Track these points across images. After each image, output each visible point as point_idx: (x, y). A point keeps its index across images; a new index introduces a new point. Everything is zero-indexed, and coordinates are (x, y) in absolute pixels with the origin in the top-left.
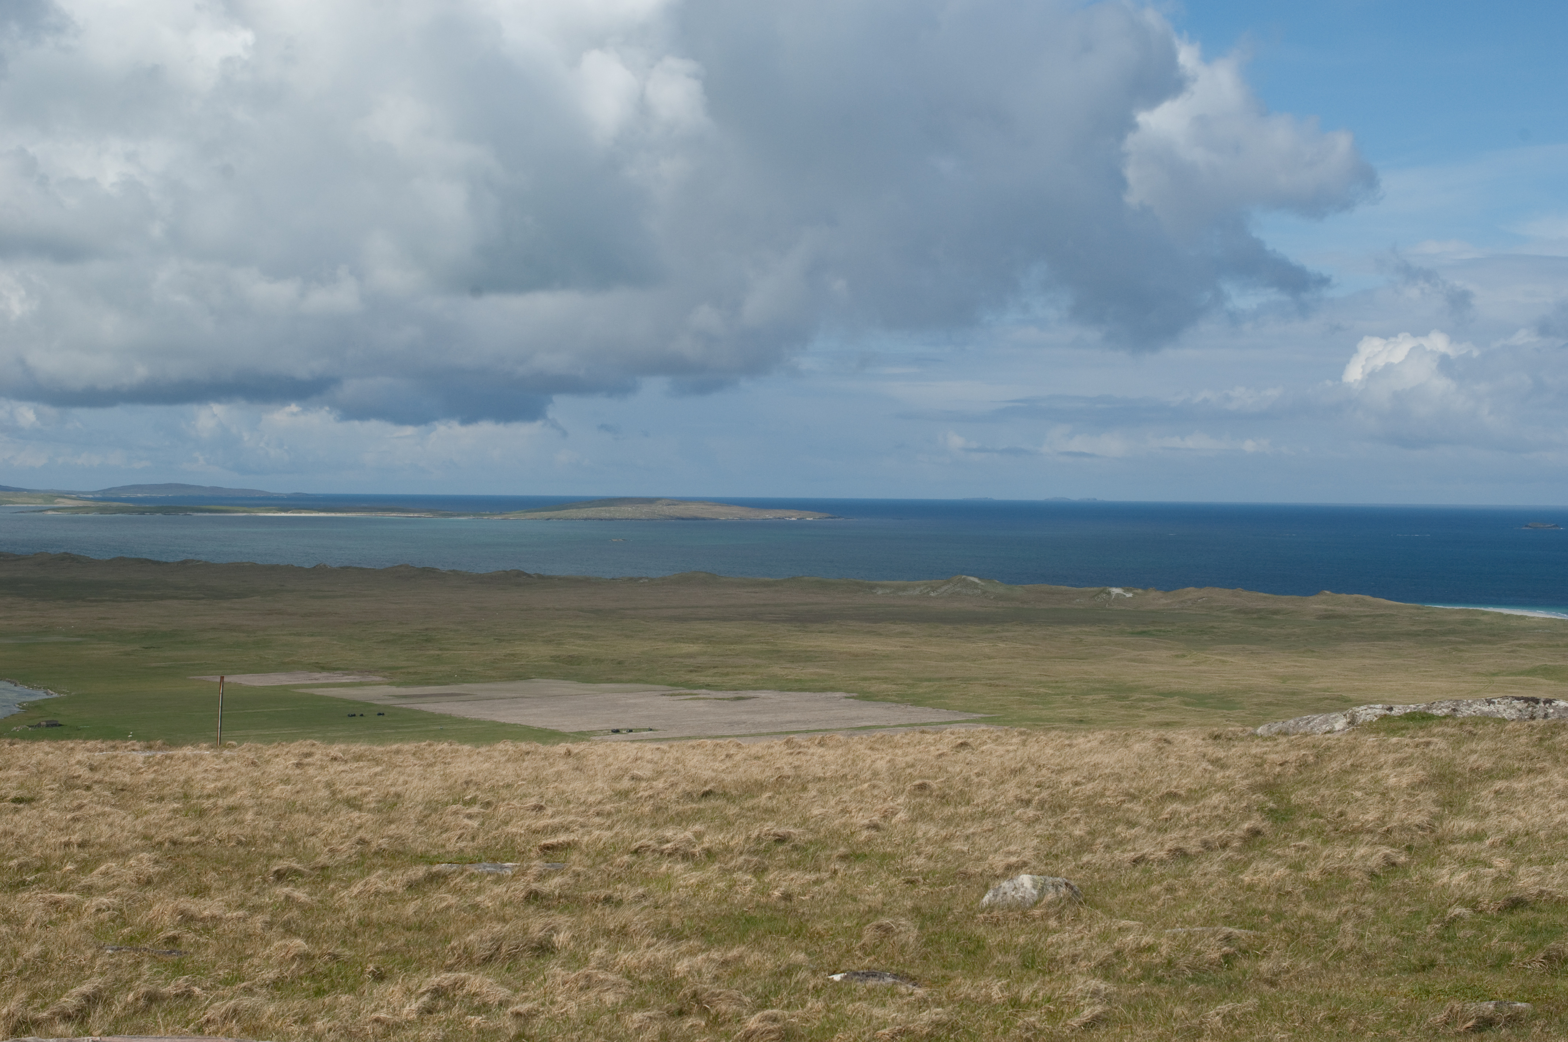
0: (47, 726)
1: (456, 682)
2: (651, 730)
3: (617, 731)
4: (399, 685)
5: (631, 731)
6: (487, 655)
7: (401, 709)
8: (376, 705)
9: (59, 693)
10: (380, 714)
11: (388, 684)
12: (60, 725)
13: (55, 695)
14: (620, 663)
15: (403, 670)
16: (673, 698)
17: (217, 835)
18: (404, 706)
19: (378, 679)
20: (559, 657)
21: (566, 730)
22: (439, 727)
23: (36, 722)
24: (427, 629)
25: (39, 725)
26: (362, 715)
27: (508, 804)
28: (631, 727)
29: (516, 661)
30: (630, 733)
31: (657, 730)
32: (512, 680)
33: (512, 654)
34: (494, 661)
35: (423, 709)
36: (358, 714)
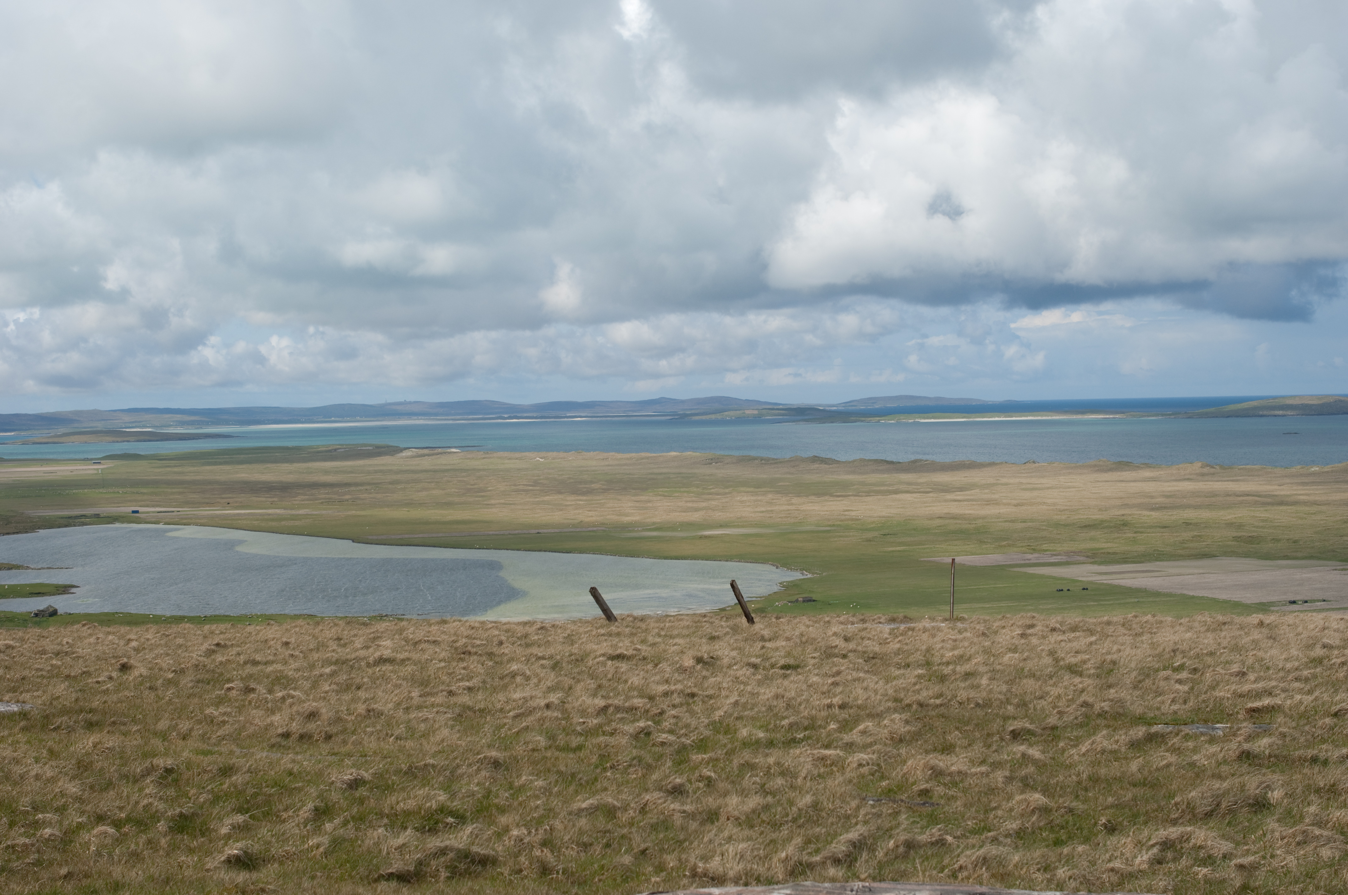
0: (804, 601)
1: (1149, 561)
2: (1324, 601)
3: (1294, 602)
4: (1101, 563)
5: (1306, 602)
6: (1177, 536)
7: (1103, 584)
8: (1081, 581)
9: (813, 574)
10: (1084, 589)
11: (1091, 563)
12: (814, 601)
13: (809, 576)
14: (1295, 542)
15: (1103, 551)
16: (1343, 572)
17: (958, 698)
18: (1105, 582)
19: (1082, 559)
20: (1240, 537)
21: (1249, 602)
22: (1136, 600)
23: (794, 598)
24: (1123, 515)
25: (797, 601)
26: (1068, 590)
27: (1214, 671)
28: (1306, 599)
29: (1204, 541)
30: (1306, 604)
31: (1330, 601)
32: (1200, 558)
33: (1199, 536)
34: (1183, 542)
35: (1121, 584)
36: (1065, 589)
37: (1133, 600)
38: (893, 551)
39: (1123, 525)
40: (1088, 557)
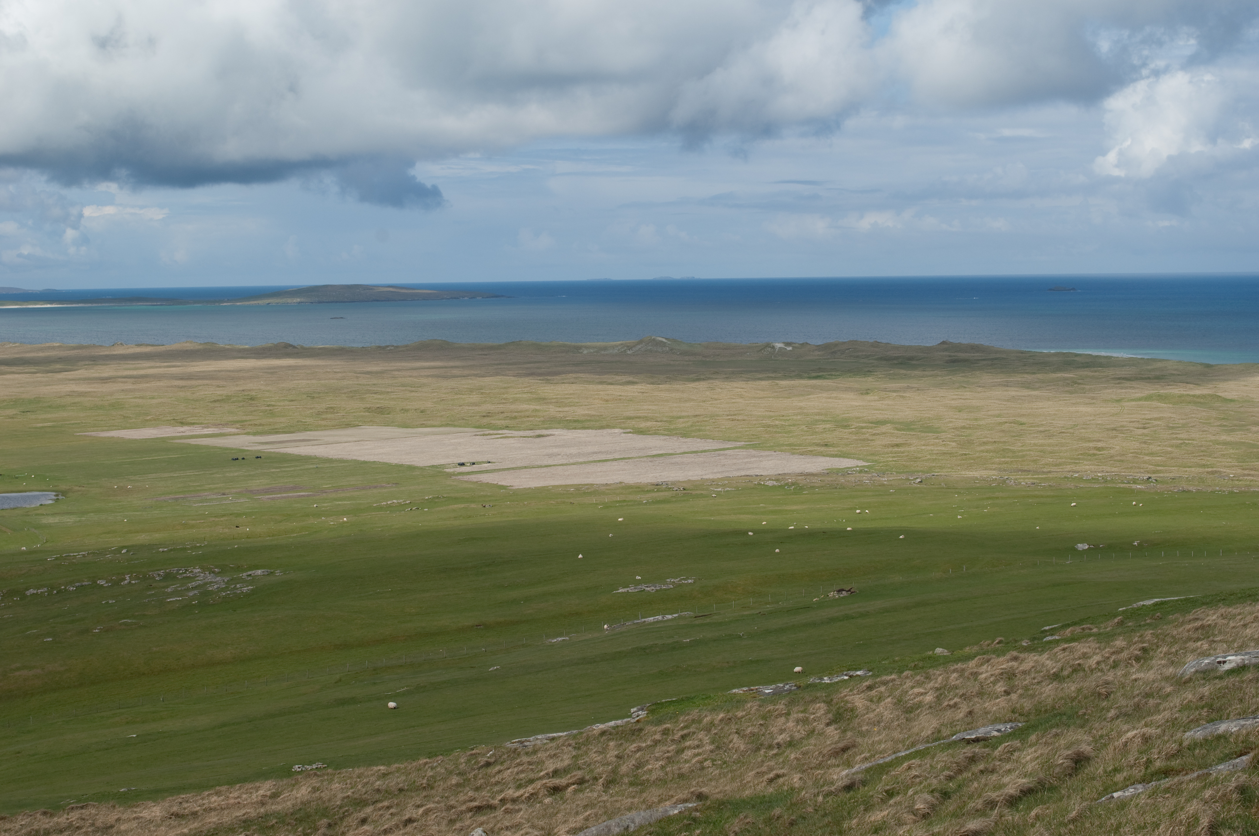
1: (299, 431)
2: (489, 462)
3: (462, 464)
4: (255, 434)
5: (474, 464)
6: (310, 409)
7: (272, 453)
8: (248, 450)
10: (258, 457)
11: (245, 434)
14: (423, 412)
15: (250, 423)
16: (485, 437)
18: (272, 451)
19: (233, 430)
20: (369, 408)
21: (421, 464)
22: (315, 466)
24: (243, 390)
26: (243, 459)
28: (462, 461)
29: (337, 413)
30: (474, 466)
31: (494, 463)
32: (344, 428)
33: (331, 408)
34: (319, 414)
35: (289, 452)
36: (240, 458)
37: (311, 466)
38: (43, 427)
39: (251, 399)
40: (237, 428)
